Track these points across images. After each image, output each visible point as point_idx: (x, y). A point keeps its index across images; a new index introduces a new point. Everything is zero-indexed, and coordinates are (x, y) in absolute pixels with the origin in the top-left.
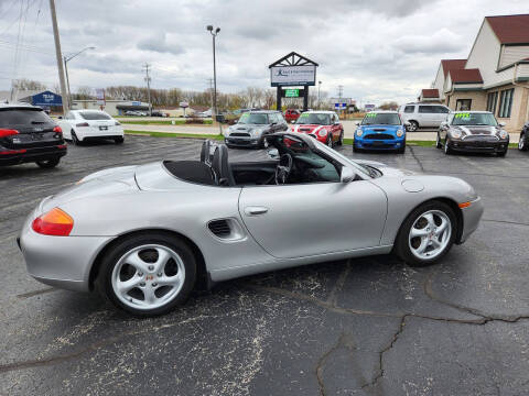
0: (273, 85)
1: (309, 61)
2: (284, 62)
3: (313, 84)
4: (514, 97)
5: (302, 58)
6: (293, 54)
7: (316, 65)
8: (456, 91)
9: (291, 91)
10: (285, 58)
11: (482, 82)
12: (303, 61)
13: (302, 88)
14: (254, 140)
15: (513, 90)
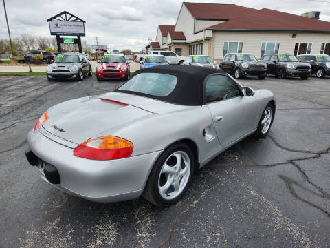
0: (52, 34)
1: (78, 19)
2: (59, 18)
3: (84, 35)
4: (203, 48)
5: (72, 16)
6: (65, 12)
7: (84, 22)
8: (174, 44)
9: (69, 39)
10: (60, 15)
11: (186, 39)
12: (73, 18)
13: (76, 37)
14: (73, 75)
15: (202, 44)
